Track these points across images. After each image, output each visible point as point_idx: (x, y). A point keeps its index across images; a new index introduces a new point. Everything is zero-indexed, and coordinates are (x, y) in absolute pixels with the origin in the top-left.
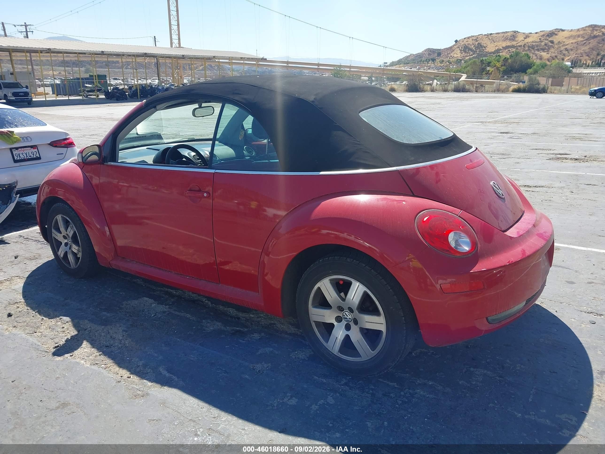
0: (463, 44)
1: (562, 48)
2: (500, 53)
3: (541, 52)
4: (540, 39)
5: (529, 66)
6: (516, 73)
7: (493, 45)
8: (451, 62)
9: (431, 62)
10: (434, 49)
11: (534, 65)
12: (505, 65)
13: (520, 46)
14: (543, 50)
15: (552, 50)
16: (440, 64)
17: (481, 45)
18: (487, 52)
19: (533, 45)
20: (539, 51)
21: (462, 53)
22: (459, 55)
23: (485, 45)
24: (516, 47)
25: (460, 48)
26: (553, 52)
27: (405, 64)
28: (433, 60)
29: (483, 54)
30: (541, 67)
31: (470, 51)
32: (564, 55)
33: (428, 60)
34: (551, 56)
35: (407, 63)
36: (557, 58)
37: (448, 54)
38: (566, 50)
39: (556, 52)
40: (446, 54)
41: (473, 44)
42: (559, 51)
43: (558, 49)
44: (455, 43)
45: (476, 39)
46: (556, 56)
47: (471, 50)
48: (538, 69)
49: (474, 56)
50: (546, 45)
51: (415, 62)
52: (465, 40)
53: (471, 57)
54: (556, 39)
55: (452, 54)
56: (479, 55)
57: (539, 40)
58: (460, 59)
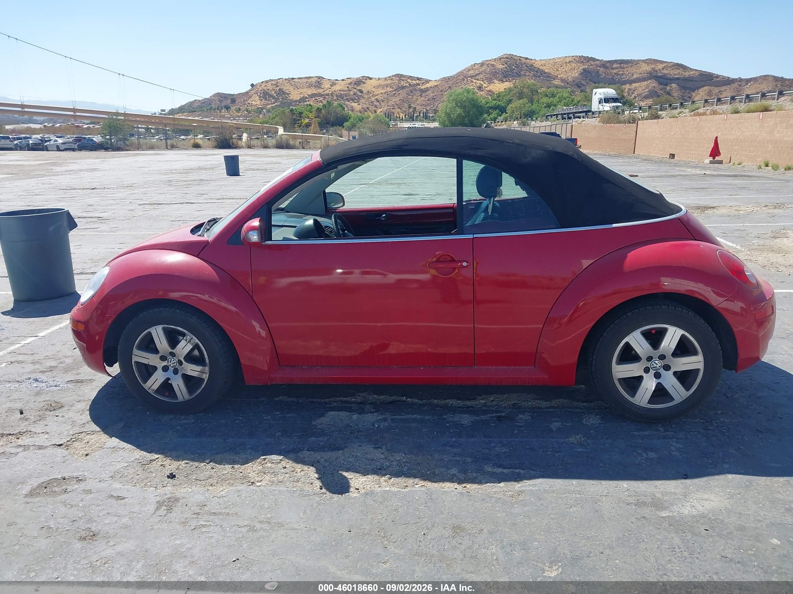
0: (261, 89)
1: (373, 99)
2: (306, 101)
3: (351, 103)
4: (348, 87)
5: (345, 119)
6: (332, 126)
7: (296, 92)
8: (250, 111)
9: (225, 111)
10: (225, 94)
11: (350, 118)
12: (318, 117)
13: (328, 95)
14: (353, 100)
15: (362, 101)
16: (237, 114)
17: (283, 92)
18: (291, 100)
19: (341, 94)
20: (349, 102)
21: (261, 100)
22: (258, 102)
23: (287, 91)
24: (323, 95)
25: (259, 94)
26: (364, 103)
27: (189, 112)
28: (227, 108)
29: (287, 102)
30: (358, 120)
31: (271, 98)
32: (376, 106)
33: (220, 108)
34: (362, 108)
35: (193, 112)
36: (369, 110)
37: (244, 101)
38: (377, 100)
39: (367, 103)
40: (242, 100)
41: (274, 90)
42: (370, 102)
43: (368, 99)
44: (250, 87)
45: (276, 84)
46: (368, 108)
47: (272, 96)
48: (355, 122)
49: (276, 104)
50: (355, 94)
51: (203, 110)
52: (263, 85)
53: (274, 105)
54: (365, 88)
55: (249, 101)
56: (283, 105)
57: (347, 89)
58: (260, 108)
